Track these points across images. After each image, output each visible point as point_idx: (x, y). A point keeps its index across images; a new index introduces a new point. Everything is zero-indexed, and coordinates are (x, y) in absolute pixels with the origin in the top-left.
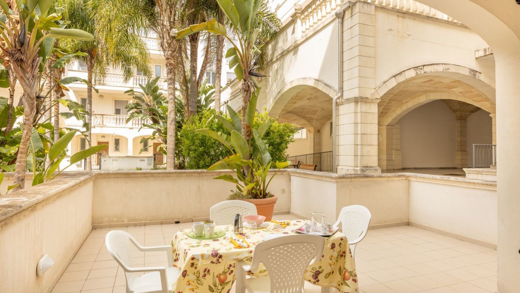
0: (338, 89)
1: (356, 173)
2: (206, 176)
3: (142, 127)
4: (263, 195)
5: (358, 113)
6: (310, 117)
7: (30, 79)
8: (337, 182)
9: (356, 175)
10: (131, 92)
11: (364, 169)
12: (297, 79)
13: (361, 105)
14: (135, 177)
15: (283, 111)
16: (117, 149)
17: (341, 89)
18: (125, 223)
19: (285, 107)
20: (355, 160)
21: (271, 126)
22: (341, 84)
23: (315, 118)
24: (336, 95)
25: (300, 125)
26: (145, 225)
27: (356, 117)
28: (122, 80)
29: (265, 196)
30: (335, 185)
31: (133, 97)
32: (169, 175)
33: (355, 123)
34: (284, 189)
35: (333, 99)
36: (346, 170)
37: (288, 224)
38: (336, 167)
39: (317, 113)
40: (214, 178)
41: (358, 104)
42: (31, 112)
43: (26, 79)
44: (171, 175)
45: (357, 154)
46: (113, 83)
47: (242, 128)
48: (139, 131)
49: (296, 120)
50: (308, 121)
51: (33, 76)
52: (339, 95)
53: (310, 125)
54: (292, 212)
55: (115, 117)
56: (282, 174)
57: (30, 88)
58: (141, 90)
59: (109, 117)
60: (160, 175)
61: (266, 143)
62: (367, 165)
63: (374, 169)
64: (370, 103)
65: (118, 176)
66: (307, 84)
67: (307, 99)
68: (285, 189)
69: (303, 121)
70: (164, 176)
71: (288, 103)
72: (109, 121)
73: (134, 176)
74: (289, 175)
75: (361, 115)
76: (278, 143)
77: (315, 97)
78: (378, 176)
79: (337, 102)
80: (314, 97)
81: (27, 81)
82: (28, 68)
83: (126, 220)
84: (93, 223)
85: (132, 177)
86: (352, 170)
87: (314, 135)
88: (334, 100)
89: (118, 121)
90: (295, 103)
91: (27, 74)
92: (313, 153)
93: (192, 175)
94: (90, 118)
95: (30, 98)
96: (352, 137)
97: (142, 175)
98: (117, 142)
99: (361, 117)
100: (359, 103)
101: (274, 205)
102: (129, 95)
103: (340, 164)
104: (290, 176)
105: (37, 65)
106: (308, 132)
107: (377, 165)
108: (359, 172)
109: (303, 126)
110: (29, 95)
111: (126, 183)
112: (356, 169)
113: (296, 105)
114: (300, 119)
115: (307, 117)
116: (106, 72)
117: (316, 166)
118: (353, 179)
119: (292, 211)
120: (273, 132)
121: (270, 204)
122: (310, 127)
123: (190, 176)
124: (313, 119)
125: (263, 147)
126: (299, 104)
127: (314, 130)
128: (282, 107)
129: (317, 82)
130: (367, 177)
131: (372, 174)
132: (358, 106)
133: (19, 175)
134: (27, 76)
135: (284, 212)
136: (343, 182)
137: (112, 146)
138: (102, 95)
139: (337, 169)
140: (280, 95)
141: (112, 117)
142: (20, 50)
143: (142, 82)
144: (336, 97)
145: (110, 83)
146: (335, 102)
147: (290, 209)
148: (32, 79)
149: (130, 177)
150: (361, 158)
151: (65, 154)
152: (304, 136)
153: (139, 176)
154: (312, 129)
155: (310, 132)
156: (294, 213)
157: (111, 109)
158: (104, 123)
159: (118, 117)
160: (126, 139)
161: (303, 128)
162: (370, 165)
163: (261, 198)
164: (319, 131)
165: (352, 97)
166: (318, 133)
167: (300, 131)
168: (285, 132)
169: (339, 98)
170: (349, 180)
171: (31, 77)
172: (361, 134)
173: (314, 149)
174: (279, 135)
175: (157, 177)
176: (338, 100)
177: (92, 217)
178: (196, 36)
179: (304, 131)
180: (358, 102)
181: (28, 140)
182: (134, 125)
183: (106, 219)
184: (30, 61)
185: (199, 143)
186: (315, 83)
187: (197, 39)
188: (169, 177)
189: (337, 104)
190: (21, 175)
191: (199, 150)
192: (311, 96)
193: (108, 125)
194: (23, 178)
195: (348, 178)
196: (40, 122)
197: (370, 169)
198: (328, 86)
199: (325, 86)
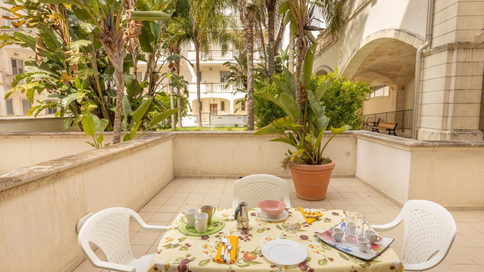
0: (425, 37)
1: (443, 140)
2: (266, 137)
3: (236, 92)
4: (318, 161)
5: (452, 63)
6: (393, 74)
7: (117, 57)
8: (412, 151)
9: (442, 143)
10: (227, 63)
11: (456, 133)
12: (375, 33)
13: (457, 54)
14: (205, 137)
15: (359, 69)
16: (223, 109)
17: (430, 37)
18: (198, 175)
19: (362, 64)
20: (443, 121)
21: (341, 85)
22: (431, 29)
23: (399, 75)
24: (423, 44)
25: (382, 83)
26: (214, 179)
27: (448, 69)
28: (220, 55)
29: (320, 161)
30: (409, 154)
31: (230, 68)
32: (233, 136)
33: (446, 77)
34: (349, 152)
35: (417, 49)
36: (430, 134)
37: (317, 219)
38: (416, 129)
39: (402, 70)
40: (270, 141)
41: (453, 52)
42: (120, 84)
43: (114, 58)
44: (235, 136)
45: (448, 114)
46: (218, 58)
47: (296, 90)
48: (234, 95)
49: (377, 78)
50: (391, 79)
51: (120, 55)
52: (427, 43)
53: (393, 82)
54: (357, 177)
55: (220, 84)
56: (347, 136)
57: (118, 65)
58: (235, 62)
59: (216, 84)
60: (225, 136)
61: (323, 105)
62: (461, 128)
63: (471, 133)
64: (473, 49)
65: (192, 136)
66: (386, 37)
67: (389, 54)
68: (351, 152)
69: (386, 79)
70: (229, 137)
71: (365, 60)
72: (216, 88)
73: (203, 136)
74: (356, 137)
75: (457, 66)
76: (349, 103)
77: (398, 52)
78: (476, 145)
79: (422, 53)
80: (396, 52)
81: (115, 59)
82: (115, 48)
83: (199, 173)
84: (174, 173)
85: (202, 137)
86: (438, 133)
87: (397, 92)
88: (419, 50)
89: (223, 88)
90: (373, 60)
91: (115, 53)
92: (395, 111)
93: (253, 136)
94: (198, 86)
95: (119, 72)
96: (441, 95)
97: (211, 136)
98: (223, 103)
99: (457, 68)
100: (455, 52)
101: (331, 172)
102: (227, 66)
103: (422, 126)
104: (356, 139)
105: (122, 45)
106: (391, 89)
107: (477, 128)
108: (448, 138)
109: (385, 84)
110: (117, 71)
111: (198, 141)
112: (444, 132)
113: (375, 62)
114: (382, 77)
115: (390, 74)
116: (209, 50)
117: (397, 124)
118: (436, 148)
119: (357, 175)
120: (344, 91)
121: (325, 170)
122: (393, 84)
123: (251, 137)
124: (397, 76)
125: (319, 109)
126: (378, 61)
127: (398, 87)
128: (358, 65)
129: (398, 32)
130: (459, 145)
131: (467, 142)
132: (453, 55)
133: (116, 135)
134: (115, 54)
135: (349, 175)
136: (421, 151)
137: (219, 107)
138: (211, 67)
139: (417, 131)
140: (355, 52)
141: (218, 84)
142: (108, 33)
143: (235, 54)
144: (422, 47)
145: (216, 58)
146: (420, 53)
147: (355, 173)
148: (119, 57)
149: (201, 137)
150: (452, 120)
151: (186, 114)
152: (387, 94)
153: (208, 136)
154: (395, 86)
155: (393, 90)
156: (359, 178)
157: (217, 79)
158: (213, 90)
159: (223, 84)
160: (229, 101)
161: (385, 86)
162: (466, 128)
163: (315, 164)
164: (403, 88)
165: (445, 44)
166: (403, 90)
167: (382, 89)
168: (358, 92)
169: (425, 48)
170: (431, 149)
171: (118, 55)
172: (455, 90)
173: (397, 107)
174: (351, 94)
175: (223, 137)
176: (424, 51)
177: (174, 169)
178: (273, 5)
179: (387, 88)
180: (453, 50)
181: (120, 107)
182: (234, 90)
183: (184, 171)
184: (117, 42)
185: (268, 105)
186: (396, 34)
187: (274, 8)
188: (234, 137)
189: (423, 55)
190: (117, 135)
191: (267, 111)
192: (393, 51)
193: (216, 91)
194: (119, 137)
195: (429, 147)
196: (157, 91)
197: (466, 132)
198: (412, 35)
199: (408, 35)
